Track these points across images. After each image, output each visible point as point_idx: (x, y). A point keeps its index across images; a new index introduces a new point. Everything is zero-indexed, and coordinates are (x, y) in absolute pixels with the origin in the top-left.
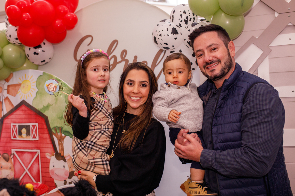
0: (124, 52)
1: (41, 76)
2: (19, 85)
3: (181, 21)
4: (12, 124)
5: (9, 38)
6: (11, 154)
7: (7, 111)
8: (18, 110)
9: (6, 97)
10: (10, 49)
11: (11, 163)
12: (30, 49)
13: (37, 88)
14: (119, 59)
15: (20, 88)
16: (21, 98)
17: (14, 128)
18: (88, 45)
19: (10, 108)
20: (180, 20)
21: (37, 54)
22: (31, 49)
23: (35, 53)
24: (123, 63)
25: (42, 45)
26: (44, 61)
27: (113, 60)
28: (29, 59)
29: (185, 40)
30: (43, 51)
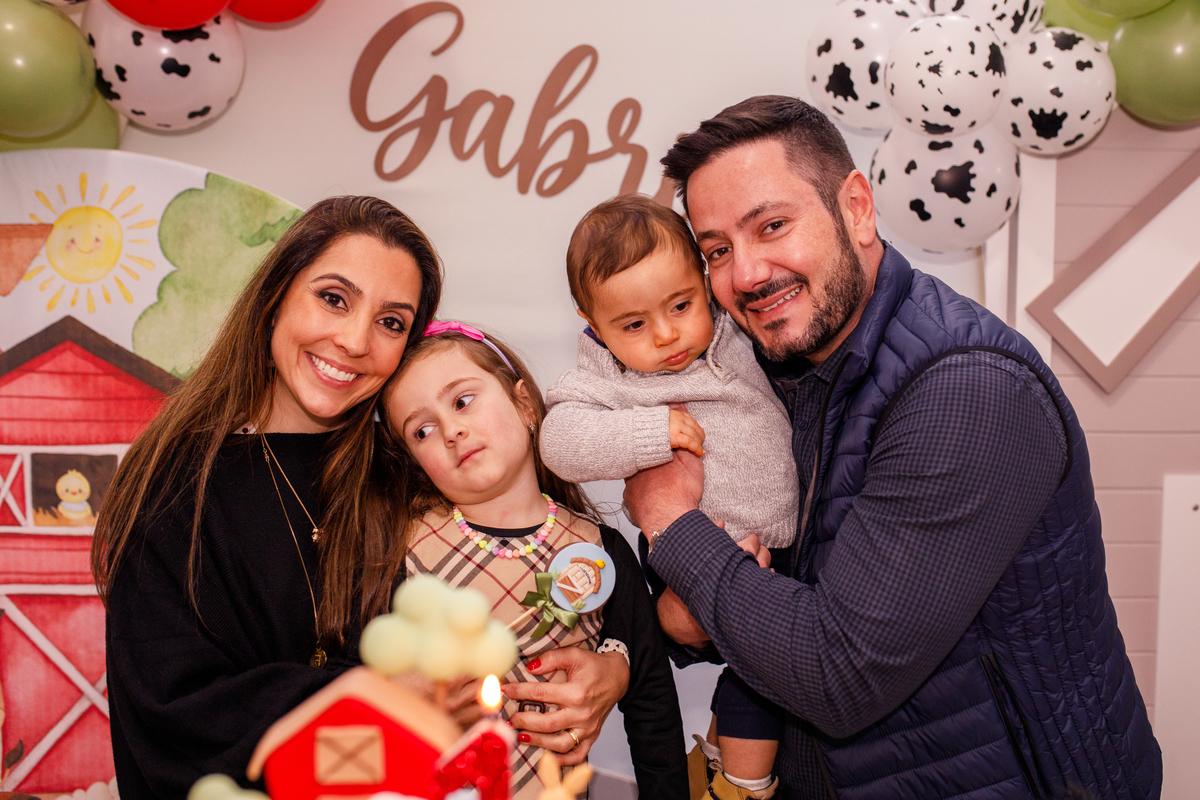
0: (627, 111)
1: (190, 191)
2: (43, 230)
3: (1001, 17)
8: (32, 371)
10: (10, 26)
12: (137, 38)
13: (165, 254)
14: (599, 141)
15: (43, 251)
16: (50, 306)
17: (4, 471)
18: (436, 53)
20: (998, 12)
21: (184, 71)
22: (143, 40)
23: (171, 67)
24: (621, 162)
25: (210, 28)
26: (206, 110)
27: (566, 142)
28: (117, 96)
29: (1016, 102)
30: (213, 58)
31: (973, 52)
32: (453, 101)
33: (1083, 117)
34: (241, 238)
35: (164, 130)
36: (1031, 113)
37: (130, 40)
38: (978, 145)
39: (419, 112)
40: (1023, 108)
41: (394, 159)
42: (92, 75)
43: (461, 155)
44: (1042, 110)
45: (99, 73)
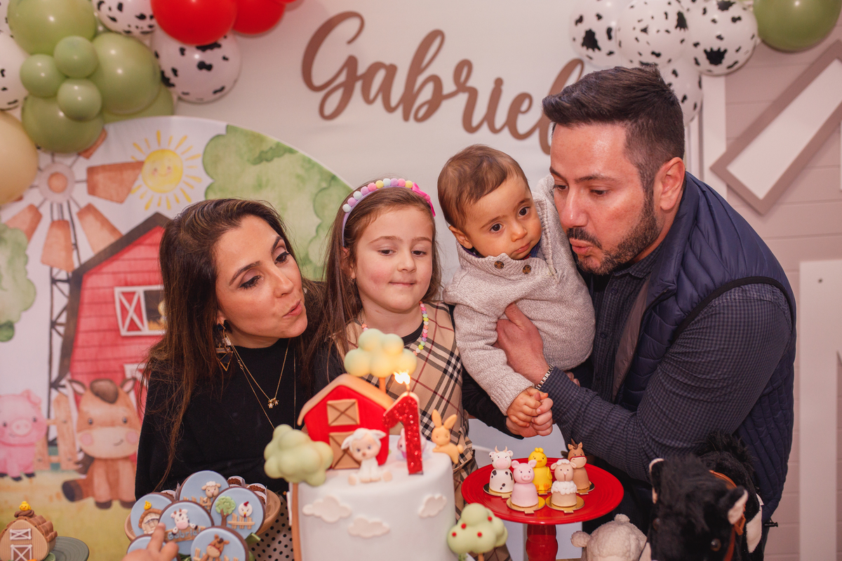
0: (464, 67)
1: (218, 136)
2: (139, 165)
4: (118, 291)
5: (115, 13)
6: (125, 380)
7: (93, 249)
8: (140, 244)
9: (83, 204)
10: (113, 52)
11: (128, 405)
12: (182, 51)
13: (207, 173)
14: (449, 86)
15: (140, 177)
16: (147, 207)
17: (130, 302)
18: (350, 42)
19: (106, 240)
21: (209, 68)
22: (186, 52)
23: (203, 66)
24: (463, 98)
25: (222, 42)
26: (223, 89)
27: (429, 88)
28: (173, 85)
29: (696, 45)
30: (225, 59)
31: (667, 18)
32: (361, 70)
33: (737, 51)
34: (248, 160)
35: (200, 102)
36: (705, 51)
37: (178, 53)
38: (675, 73)
39: (342, 78)
40: (700, 49)
41: (330, 107)
42: (159, 75)
43: (369, 101)
44: (712, 49)
45: (163, 73)
